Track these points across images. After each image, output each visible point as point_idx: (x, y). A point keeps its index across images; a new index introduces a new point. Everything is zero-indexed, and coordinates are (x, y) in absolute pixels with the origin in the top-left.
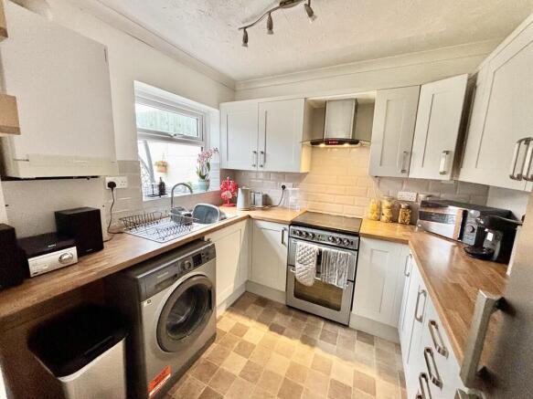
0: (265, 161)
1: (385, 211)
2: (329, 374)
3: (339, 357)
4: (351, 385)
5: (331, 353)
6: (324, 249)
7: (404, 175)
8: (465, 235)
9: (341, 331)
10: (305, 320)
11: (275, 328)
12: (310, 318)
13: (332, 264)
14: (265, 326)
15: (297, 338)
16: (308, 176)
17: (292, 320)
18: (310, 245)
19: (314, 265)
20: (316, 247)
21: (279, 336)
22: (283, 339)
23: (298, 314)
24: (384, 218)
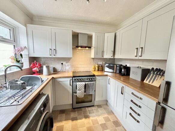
0: (56, 53)
1: (97, 68)
2: (98, 124)
3: (97, 116)
4: (105, 122)
5: (95, 116)
6: (87, 83)
7: (102, 57)
8: (117, 71)
9: (93, 108)
10: (81, 110)
11: (74, 119)
12: (82, 109)
13: (90, 87)
14: (69, 120)
15: (83, 118)
16: (72, 59)
17: (78, 113)
18: (82, 83)
19: (84, 89)
20: (84, 83)
21: (77, 121)
22: (79, 121)
23: (78, 109)
24: (96, 70)
